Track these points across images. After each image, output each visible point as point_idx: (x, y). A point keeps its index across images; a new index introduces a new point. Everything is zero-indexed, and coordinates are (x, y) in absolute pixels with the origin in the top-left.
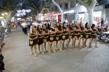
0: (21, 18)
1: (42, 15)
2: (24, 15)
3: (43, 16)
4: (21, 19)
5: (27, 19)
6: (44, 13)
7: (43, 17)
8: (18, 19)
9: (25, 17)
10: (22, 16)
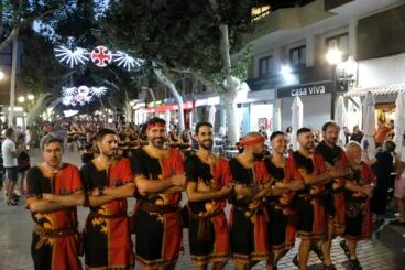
0: (76, 112)
1: (144, 105)
2: (86, 103)
3: (146, 107)
4: (77, 115)
5: (98, 116)
6: (148, 101)
7: (146, 112)
8: (68, 113)
9: (89, 108)
10: (82, 103)
